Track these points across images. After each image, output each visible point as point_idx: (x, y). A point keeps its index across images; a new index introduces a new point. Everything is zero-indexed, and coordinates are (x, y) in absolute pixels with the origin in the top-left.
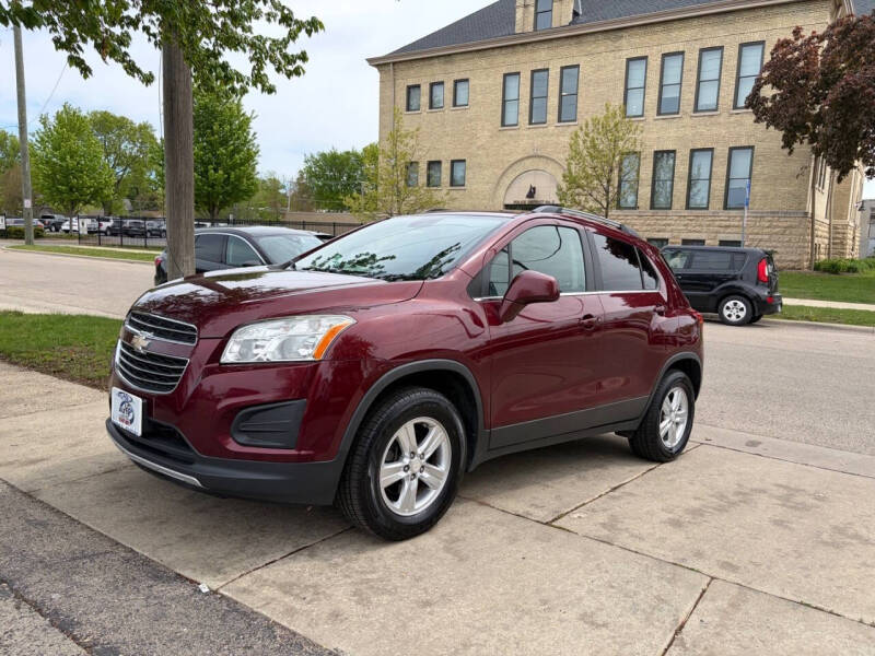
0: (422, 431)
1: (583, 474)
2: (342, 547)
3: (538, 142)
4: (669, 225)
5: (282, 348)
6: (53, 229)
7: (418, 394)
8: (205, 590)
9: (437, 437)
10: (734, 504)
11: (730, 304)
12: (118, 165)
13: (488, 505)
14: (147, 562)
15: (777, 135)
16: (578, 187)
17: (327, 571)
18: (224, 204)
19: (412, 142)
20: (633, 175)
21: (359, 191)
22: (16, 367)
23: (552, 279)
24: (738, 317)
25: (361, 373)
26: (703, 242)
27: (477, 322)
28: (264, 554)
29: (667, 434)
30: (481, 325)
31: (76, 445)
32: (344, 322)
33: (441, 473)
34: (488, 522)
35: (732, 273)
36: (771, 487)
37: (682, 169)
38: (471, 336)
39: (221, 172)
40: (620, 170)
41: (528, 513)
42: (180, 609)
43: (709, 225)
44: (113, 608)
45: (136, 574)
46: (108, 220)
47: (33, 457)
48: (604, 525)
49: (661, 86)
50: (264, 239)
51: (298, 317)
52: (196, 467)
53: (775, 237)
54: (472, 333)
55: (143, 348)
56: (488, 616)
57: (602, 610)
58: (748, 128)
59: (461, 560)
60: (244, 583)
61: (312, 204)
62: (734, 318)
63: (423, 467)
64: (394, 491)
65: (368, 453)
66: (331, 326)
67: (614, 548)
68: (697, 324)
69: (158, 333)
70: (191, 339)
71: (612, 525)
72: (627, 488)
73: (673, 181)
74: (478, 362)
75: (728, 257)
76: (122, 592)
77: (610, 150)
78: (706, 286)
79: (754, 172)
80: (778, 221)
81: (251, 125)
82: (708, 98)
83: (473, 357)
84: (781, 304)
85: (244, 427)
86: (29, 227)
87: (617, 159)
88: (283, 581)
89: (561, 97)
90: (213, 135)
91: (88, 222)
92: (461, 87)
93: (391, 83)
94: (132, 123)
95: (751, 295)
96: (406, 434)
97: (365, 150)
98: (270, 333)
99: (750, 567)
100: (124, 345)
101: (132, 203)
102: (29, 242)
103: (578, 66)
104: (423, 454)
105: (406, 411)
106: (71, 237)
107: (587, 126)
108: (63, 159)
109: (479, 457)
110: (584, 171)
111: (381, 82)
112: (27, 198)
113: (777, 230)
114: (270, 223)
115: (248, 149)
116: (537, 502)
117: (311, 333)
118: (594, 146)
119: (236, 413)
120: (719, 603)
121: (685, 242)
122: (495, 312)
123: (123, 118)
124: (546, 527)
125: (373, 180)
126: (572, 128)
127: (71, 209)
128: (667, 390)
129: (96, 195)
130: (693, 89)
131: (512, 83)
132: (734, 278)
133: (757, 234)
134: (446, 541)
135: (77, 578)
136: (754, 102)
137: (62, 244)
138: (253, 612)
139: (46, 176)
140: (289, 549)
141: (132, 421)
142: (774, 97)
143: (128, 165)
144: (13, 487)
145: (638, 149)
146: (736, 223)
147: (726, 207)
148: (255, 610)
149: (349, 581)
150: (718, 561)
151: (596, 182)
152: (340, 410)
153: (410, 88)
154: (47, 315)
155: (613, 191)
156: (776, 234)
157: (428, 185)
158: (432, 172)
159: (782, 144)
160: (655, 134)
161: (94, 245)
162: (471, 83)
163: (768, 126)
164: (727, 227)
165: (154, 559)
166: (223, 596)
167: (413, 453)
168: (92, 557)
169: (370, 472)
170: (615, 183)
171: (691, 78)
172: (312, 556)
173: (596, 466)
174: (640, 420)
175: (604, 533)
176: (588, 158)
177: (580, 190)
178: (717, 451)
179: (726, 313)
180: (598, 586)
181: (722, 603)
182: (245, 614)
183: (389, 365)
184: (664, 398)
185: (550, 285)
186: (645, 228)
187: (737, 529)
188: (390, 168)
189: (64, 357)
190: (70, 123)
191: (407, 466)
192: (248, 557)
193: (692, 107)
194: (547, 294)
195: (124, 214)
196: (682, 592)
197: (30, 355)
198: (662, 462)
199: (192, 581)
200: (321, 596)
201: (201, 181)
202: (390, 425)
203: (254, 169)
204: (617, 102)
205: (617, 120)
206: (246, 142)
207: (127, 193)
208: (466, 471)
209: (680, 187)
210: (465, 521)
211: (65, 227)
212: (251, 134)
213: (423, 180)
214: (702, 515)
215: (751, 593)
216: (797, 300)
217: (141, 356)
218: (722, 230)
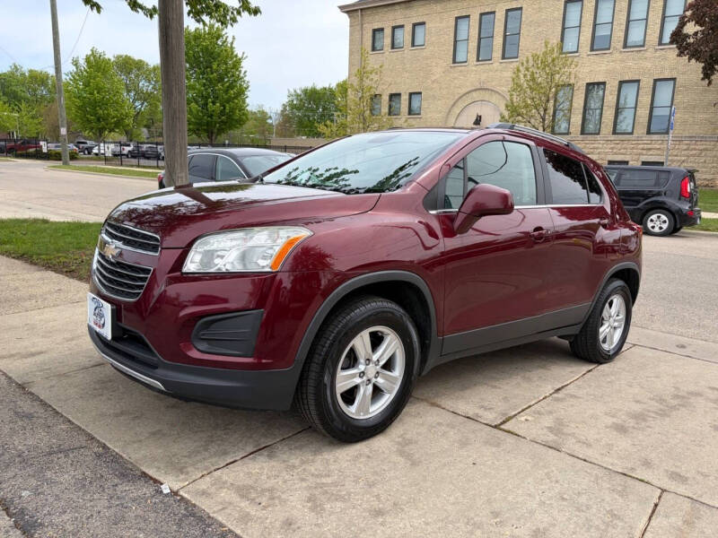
0: (376, 340)
1: (528, 374)
2: (300, 448)
3: (483, 77)
4: (597, 148)
5: (243, 257)
6: (86, 152)
7: (373, 304)
8: (166, 491)
9: (392, 344)
10: (673, 408)
11: (654, 217)
12: (138, 100)
13: (439, 406)
14: (116, 459)
15: (697, 67)
16: (518, 115)
17: (284, 473)
18: (221, 131)
19: (375, 77)
20: (566, 105)
21: (332, 121)
22: (36, 267)
23: (507, 192)
24: (661, 228)
25: (319, 281)
26: (627, 163)
27: (432, 234)
28: (225, 453)
29: (605, 338)
30: (437, 237)
31: (72, 339)
32: (302, 233)
33: (396, 378)
34: (439, 424)
35: (656, 189)
36: (707, 390)
37: (610, 99)
38: (426, 248)
39: (218, 104)
40: (555, 101)
41: (477, 415)
42: (140, 512)
43: (633, 148)
44: (76, 509)
45: (104, 471)
46: (129, 145)
47: (33, 350)
48: (550, 429)
49: (595, 25)
50: (247, 159)
51: (256, 229)
52: (160, 372)
53: (692, 159)
54: (427, 245)
55: (113, 256)
56: (439, 529)
57: (555, 525)
58: (672, 62)
59: (414, 464)
60: (204, 484)
61: (294, 131)
62: (657, 230)
63: (378, 373)
64: (350, 396)
65: (324, 361)
66: (288, 237)
67: (562, 455)
68: (636, 235)
69: (127, 242)
70: (154, 248)
71: (557, 429)
72: (571, 390)
73: (602, 109)
74: (432, 271)
75: (654, 176)
76: (88, 491)
77: (548, 83)
78: (633, 201)
79: (675, 102)
80: (695, 144)
81: (242, 64)
82: (636, 35)
83: (427, 267)
84: (700, 218)
85: (203, 335)
86: (65, 150)
87: (553, 90)
88: (241, 484)
89: (505, 36)
90: (212, 73)
91: (112, 146)
92: (419, 30)
93: (359, 28)
94: (147, 65)
95: (673, 209)
96: (361, 342)
97: (338, 85)
98: (229, 244)
99: (699, 478)
100: (100, 254)
101: (149, 131)
102: (65, 163)
103: (521, 9)
104: (378, 360)
105: (362, 321)
106: (100, 159)
107: (527, 62)
108: (92, 94)
109: (432, 362)
110: (525, 101)
111: (351, 26)
112: (63, 126)
113: (694, 152)
114: (258, 147)
115: (241, 85)
116: (486, 404)
117: (269, 243)
118: (533, 79)
119: (197, 321)
120: (673, 519)
121: (610, 162)
122: (450, 225)
123: (141, 61)
124: (496, 431)
125: (343, 110)
126: (514, 64)
127: (99, 136)
128: (607, 299)
129: (118, 124)
130: (624, 27)
131: (463, 25)
132: (659, 194)
133: (676, 156)
134: (399, 443)
135: (49, 474)
136: (678, 37)
137: (93, 164)
138: (209, 517)
139: (79, 108)
140: (250, 449)
141: (103, 325)
142: (696, 33)
143: (145, 100)
144: (10, 378)
145: (572, 82)
146: (658, 147)
147: (649, 132)
148: (211, 515)
149: (304, 484)
150: (667, 471)
151: (534, 111)
152: (299, 315)
153: (375, 31)
154: (68, 223)
155: (548, 118)
156: (693, 155)
157: (390, 114)
158: (393, 104)
159: (702, 76)
160: (589, 68)
161: (116, 165)
162: (427, 25)
163: (689, 59)
164: (650, 149)
165: (124, 456)
166: (182, 498)
167: (368, 360)
168: (66, 452)
169: (326, 379)
170: (551, 111)
171: (621, 18)
172: (270, 456)
173: (539, 367)
174: (581, 325)
175: (551, 438)
176: (528, 90)
177: (520, 118)
178: (650, 353)
179: (650, 225)
180: (550, 498)
181: (676, 520)
182: (201, 519)
183: (344, 277)
184: (604, 305)
185: (505, 198)
187: (679, 436)
188: (358, 99)
189: (76, 259)
190: (96, 64)
191: (363, 372)
192: (211, 457)
193: (622, 44)
194: (502, 207)
195: (142, 140)
196: (634, 506)
197: (48, 257)
198: (600, 363)
199: (156, 481)
200: (277, 501)
201: (202, 112)
202: (346, 334)
203: (244, 102)
204: (555, 40)
205: (554, 56)
206: (239, 78)
207: (145, 123)
208: (420, 375)
209: (609, 115)
210: (418, 422)
211: (95, 151)
212: (243, 72)
213: (385, 110)
214: (645, 420)
215: (703, 508)
216: (713, 214)
217: (111, 264)
218: (644, 152)
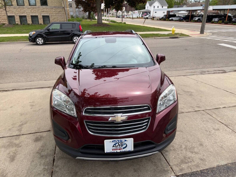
11: (75, 38)
26: (37, 16)
43: (38, 11)
80: (57, 9)
133: (52, 13)
156: (57, 13)
164: (43, 11)
186: (17, 12)
